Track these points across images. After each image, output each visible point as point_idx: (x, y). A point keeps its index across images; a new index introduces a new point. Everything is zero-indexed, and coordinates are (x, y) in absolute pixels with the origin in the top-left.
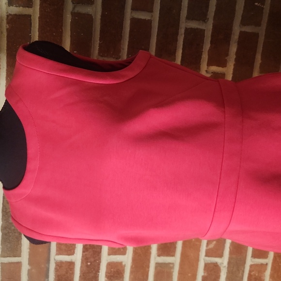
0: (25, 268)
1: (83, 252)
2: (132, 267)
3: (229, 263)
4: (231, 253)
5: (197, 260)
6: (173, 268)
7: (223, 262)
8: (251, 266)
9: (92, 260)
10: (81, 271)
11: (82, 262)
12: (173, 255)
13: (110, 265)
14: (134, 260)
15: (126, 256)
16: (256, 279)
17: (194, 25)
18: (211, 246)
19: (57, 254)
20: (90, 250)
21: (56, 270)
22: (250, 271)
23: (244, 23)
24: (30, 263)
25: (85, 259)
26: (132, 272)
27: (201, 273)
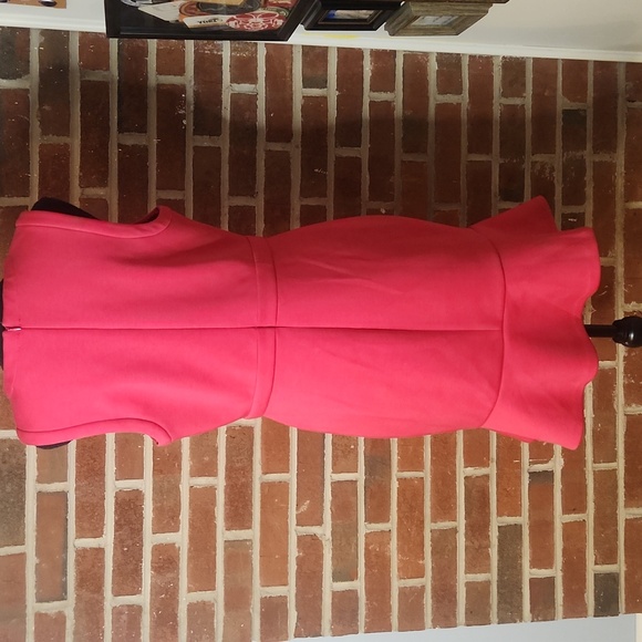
0: (32, 562)
1: (116, 531)
2: (189, 550)
3: (333, 533)
4: (334, 517)
5: (287, 532)
6: (251, 547)
7: (325, 531)
8: (367, 536)
9: (130, 542)
10: (114, 561)
11: (115, 548)
12: (249, 528)
13: (157, 549)
14: (192, 539)
15: (180, 533)
16: (377, 556)
17: (240, 201)
18: (304, 508)
19: (78, 537)
20: (126, 527)
21: (78, 563)
22: (366, 544)
23: (304, 193)
24: (38, 554)
25: (119, 542)
26: (190, 559)
27: (294, 552)
